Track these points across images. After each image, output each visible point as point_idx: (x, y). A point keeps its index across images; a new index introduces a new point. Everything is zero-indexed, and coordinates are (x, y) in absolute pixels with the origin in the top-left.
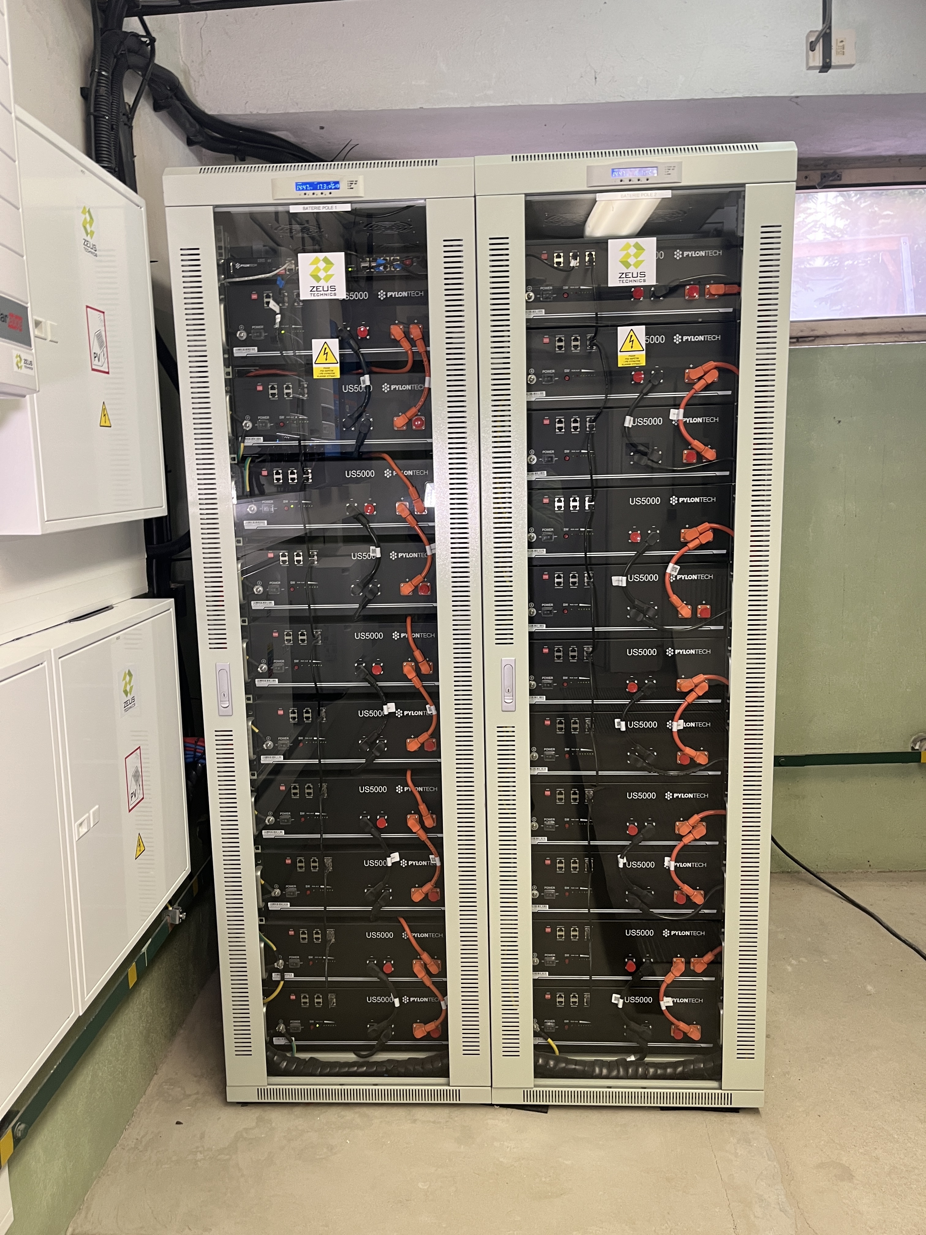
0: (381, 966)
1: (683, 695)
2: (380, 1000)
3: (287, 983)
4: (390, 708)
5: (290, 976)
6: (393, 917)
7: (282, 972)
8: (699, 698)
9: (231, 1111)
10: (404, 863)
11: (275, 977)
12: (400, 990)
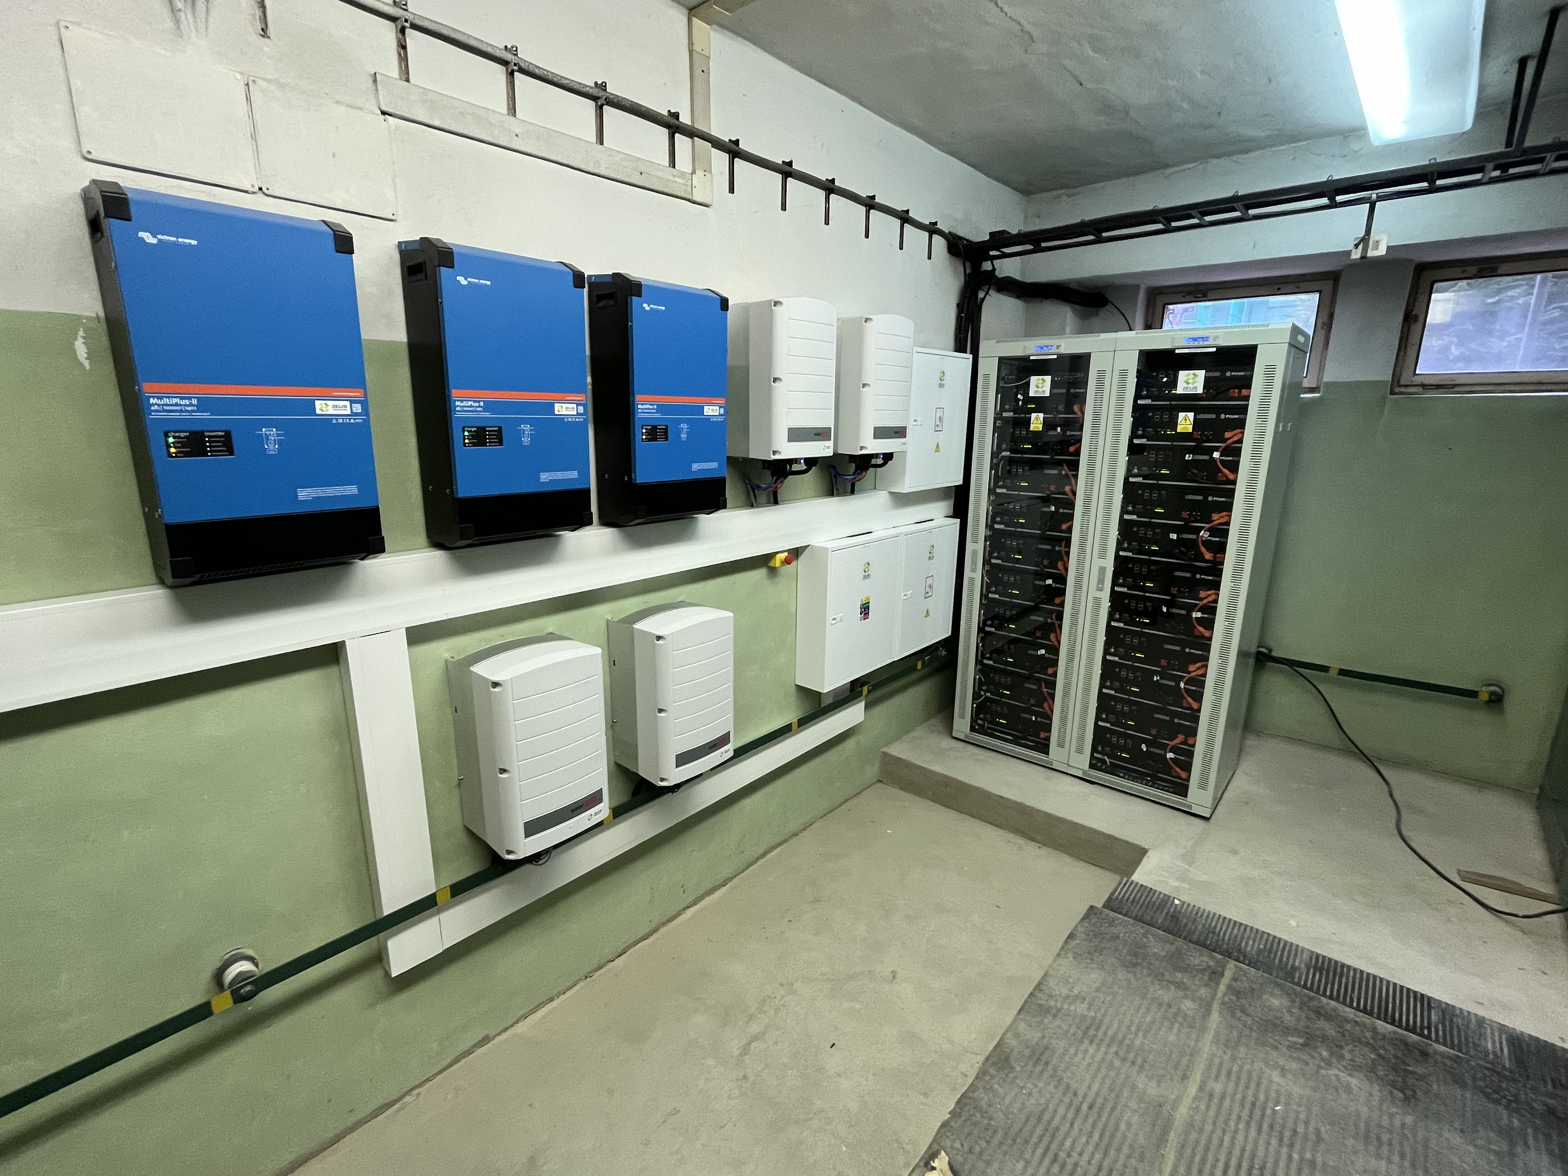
0: (1029, 700)
1: (1201, 599)
2: (1027, 716)
3: (986, 697)
4: (1049, 582)
5: (988, 694)
6: (1039, 680)
7: (985, 692)
8: (1210, 602)
9: (954, 742)
10: (1047, 655)
11: (982, 693)
12: (1037, 714)
